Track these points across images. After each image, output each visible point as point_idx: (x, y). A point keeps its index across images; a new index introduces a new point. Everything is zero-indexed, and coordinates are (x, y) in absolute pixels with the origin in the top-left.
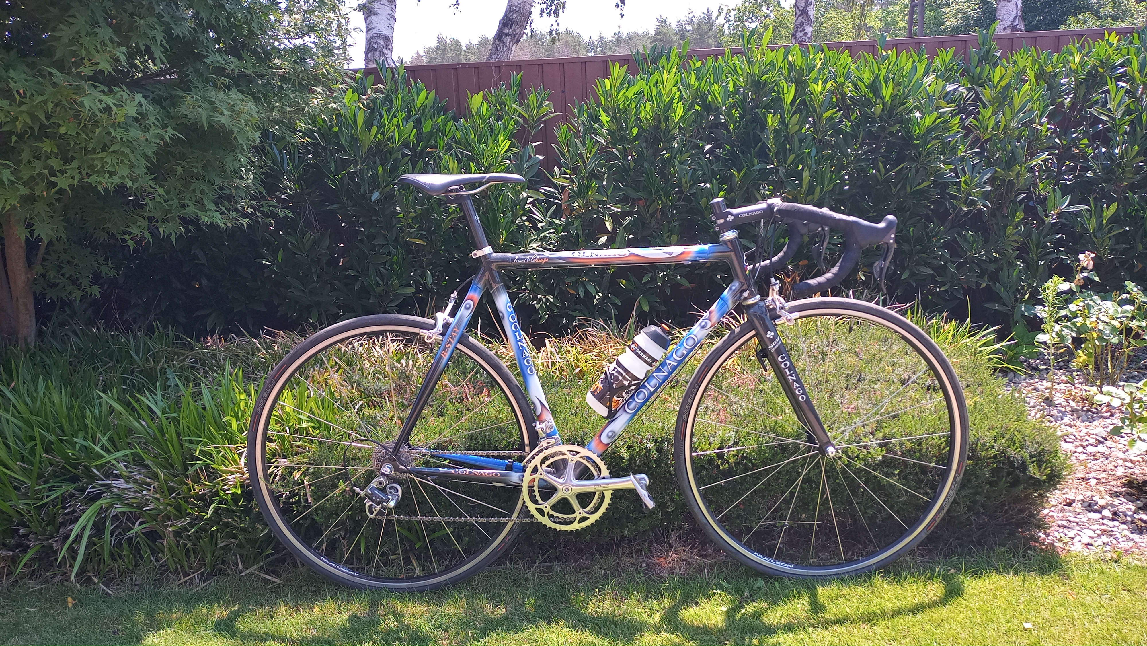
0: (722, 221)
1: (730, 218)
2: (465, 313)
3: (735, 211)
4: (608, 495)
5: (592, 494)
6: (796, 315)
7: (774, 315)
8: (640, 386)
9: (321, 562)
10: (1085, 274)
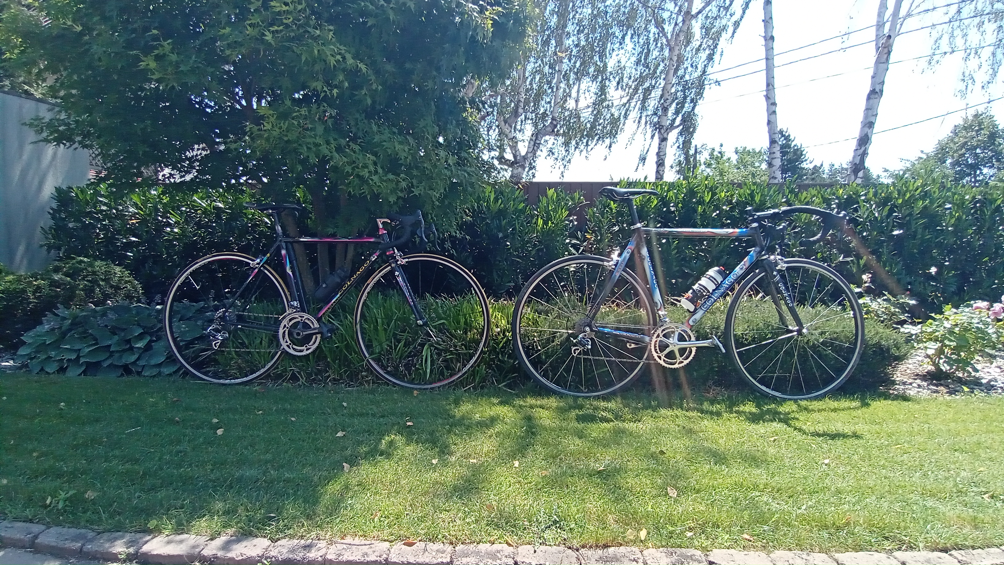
0: (751, 218)
1: (756, 217)
2: (626, 254)
3: (758, 214)
4: (694, 350)
5: (686, 349)
6: (786, 265)
7: (776, 264)
8: (709, 297)
9: (543, 380)
10: (867, 285)
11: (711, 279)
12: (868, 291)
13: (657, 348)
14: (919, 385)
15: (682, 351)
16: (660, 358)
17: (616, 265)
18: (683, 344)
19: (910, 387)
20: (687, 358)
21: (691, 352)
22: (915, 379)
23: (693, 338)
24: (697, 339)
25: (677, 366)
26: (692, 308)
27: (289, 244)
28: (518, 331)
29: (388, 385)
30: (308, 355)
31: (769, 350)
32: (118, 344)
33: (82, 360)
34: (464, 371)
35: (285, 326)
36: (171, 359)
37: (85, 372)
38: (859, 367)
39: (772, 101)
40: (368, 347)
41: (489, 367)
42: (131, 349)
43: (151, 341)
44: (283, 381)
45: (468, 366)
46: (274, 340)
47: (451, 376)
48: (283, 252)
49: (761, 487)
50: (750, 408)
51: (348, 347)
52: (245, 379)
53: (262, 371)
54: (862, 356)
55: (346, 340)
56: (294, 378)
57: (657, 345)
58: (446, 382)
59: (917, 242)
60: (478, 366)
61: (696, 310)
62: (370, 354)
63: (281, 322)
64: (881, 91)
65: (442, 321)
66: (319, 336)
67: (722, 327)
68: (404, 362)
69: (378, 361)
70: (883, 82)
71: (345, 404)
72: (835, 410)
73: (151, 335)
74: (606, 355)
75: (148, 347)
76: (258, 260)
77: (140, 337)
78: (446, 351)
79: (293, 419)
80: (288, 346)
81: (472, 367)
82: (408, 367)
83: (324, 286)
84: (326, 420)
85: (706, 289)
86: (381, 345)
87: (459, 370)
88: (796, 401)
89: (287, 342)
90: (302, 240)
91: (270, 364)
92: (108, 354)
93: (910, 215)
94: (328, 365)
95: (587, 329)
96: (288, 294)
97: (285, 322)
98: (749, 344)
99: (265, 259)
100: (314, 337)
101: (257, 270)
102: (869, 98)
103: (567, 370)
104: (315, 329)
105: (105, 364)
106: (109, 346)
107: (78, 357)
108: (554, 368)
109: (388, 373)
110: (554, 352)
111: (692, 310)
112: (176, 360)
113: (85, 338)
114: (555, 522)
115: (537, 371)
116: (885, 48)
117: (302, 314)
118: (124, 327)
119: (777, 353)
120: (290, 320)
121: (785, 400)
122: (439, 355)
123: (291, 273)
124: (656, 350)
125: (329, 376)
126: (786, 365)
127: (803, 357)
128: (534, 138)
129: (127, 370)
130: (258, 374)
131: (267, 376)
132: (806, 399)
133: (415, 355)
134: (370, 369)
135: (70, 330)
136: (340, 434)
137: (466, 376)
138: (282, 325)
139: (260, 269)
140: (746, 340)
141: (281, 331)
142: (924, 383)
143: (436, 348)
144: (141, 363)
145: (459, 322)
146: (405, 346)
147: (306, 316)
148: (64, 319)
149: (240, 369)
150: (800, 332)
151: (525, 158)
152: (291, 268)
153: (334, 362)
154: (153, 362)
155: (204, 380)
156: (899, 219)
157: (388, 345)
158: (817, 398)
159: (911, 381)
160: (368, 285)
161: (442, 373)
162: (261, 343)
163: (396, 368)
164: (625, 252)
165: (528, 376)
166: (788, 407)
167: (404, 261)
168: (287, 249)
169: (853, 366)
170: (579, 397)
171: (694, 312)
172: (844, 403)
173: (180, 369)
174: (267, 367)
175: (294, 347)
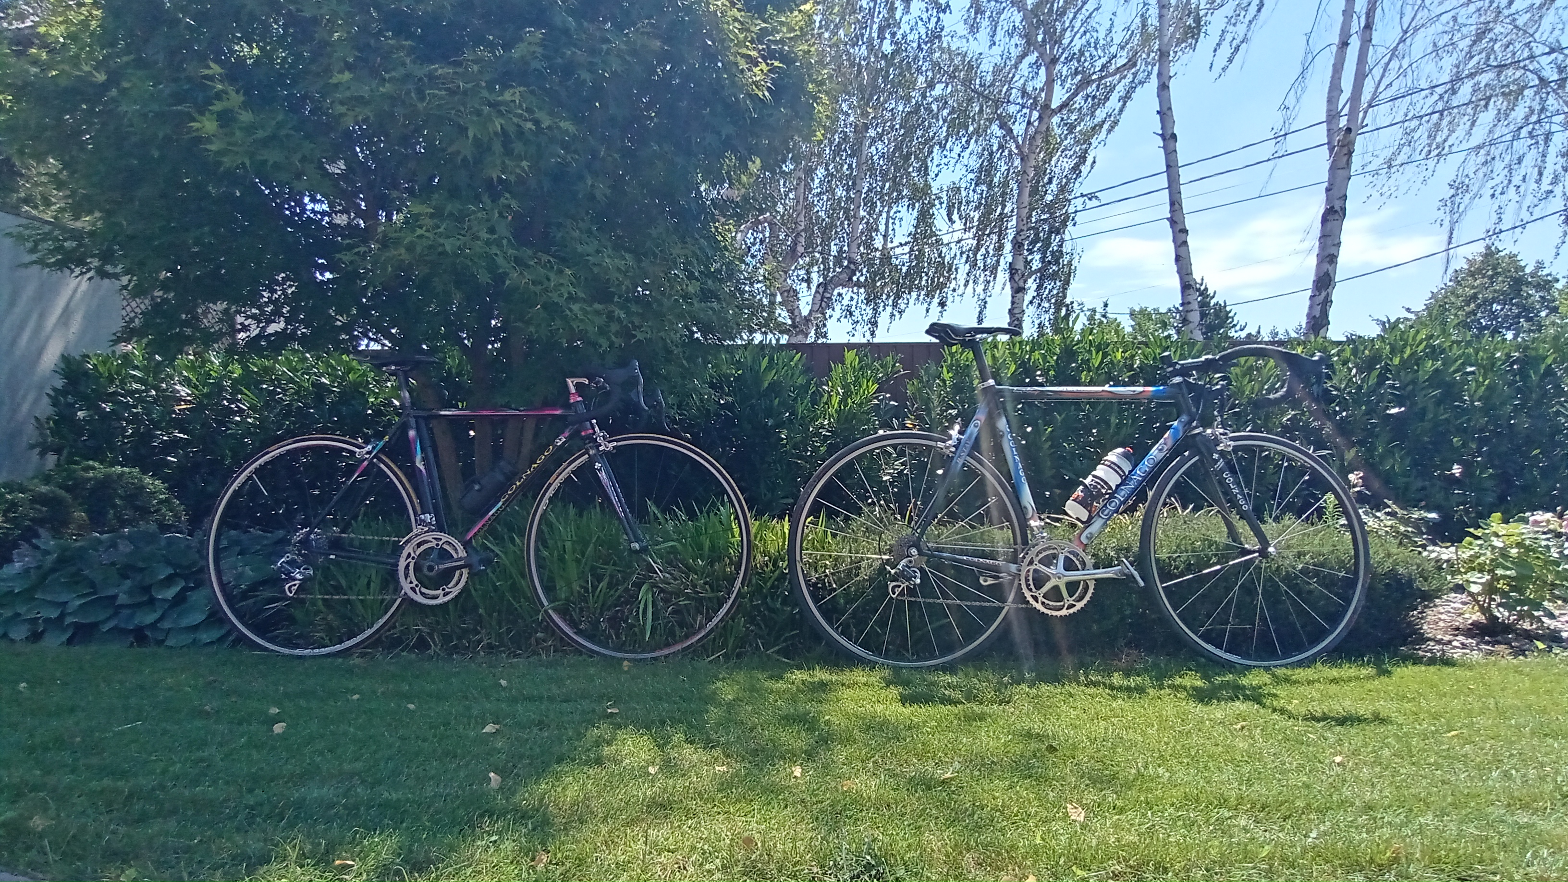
0: (1171, 369)
1: (1178, 367)
2: (973, 430)
3: (1181, 362)
4: (1092, 585)
5: (1078, 583)
6: (1232, 443)
7: (1217, 442)
8: (1111, 497)
9: (842, 641)
10: (1357, 489)
11: (1113, 466)
13: (1031, 582)
14: (1463, 644)
15: (1072, 587)
16: (1036, 599)
17: (956, 447)
18: (1074, 576)
20: (1080, 599)
21: (1086, 588)
22: (1456, 635)
23: (1089, 565)
25: (1064, 612)
26: (1084, 515)
27: (421, 421)
28: (798, 558)
29: (581, 653)
30: (446, 604)
31: (1215, 586)
32: (130, 593)
33: (69, 620)
34: (709, 626)
35: (409, 555)
36: (215, 617)
37: (70, 642)
38: (1365, 611)
39: (1180, 227)
40: (549, 589)
41: (752, 620)
42: (152, 601)
43: (185, 589)
44: (403, 650)
45: (715, 620)
46: (390, 580)
47: (687, 637)
48: (412, 433)
50: (1193, 680)
51: (514, 588)
52: (338, 647)
53: (369, 632)
54: (1370, 591)
55: (511, 577)
56: (422, 644)
57: (1031, 578)
58: (678, 647)
59: (1427, 425)
60: (733, 619)
61: (1090, 518)
62: (550, 601)
63: (402, 548)
64: (1344, 210)
65: (672, 543)
66: (465, 572)
67: (1135, 549)
68: (608, 614)
69: (564, 612)
70: (1345, 196)
71: (503, 682)
72: (1334, 681)
73: (186, 578)
74: (945, 596)
75: (180, 599)
76: (370, 447)
77: (169, 581)
78: (678, 594)
79: (411, 706)
80: (413, 589)
81: (721, 620)
82: (614, 622)
83: (477, 487)
84: (468, 708)
85: (1106, 483)
86: (569, 584)
87: (700, 628)
88: (1267, 669)
89: (411, 582)
90: (443, 413)
91: (381, 622)
92: (111, 611)
93: (1414, 382)
94: (480, 621)
95: (914, 551)
96: (416, 501)
97: (408, 549)
98: (1182, 575)
99: (381, 444)
100: (457, 573)
101: (366, 463)
102: (1325, 220)
103: (882, 622)
104: (460, 559)
105: (106, 628)
106: (115, 597)
107: (62, 616)
108: (859, 619)
109: (579, 632)
110: (861, 591)
111: (1085, 519)
112: (224, 620)
113: (77, 583)
114: (868, 867)
115: (831, 624)
116: (1343, 146)
117: (438, 535)
118: (143, 565)
119: (1229, 589)
120: (419, 545)
122: (666, 601)
123: (422, 468)
124: (1028, 586)
125: (479, 642)
126: (1245, 611)
127: (1273, 595)
128: (821, 290)
129: (140, 636)
130: (359, 638)
131: (374, 642)
132: (1286, 666)
133: (627, 603)
134: (550, 628)
135: (53, 570)
136: (489, 728)
137: (712, 636)
138: (405, 554)
139: (371, 463)
140: (1177, 568)
141: (402, 564)
142: (1470, 640)
143: (662, 591)
144: (166, 625)
145: (700, 548)
146: (610, 586)
147: (445, 537)
148: (47, 553)
149: (330, 629)
150: (1263, 553)
152: (423, 459)
153: (490, 616)
154: (185, 622)
155: (266, 649)
156: (1396, 389)
157: (581, 587)
158: (1300, 664)
159: (1447, 638)
160: (550, 485)
161: (672, 633)
162: (369, 584)
163: (596, 624)
164: (972, 426)
165: (818, 635)
166: (1254, 679)
167: (611, 445)
168: (418, 430)
169: (1356, 608)
170: (901, 668)
171: (1088, 523)
172: (1348, 671)
173: (229, 633)
174: (376, 627)
175: (424, 590)
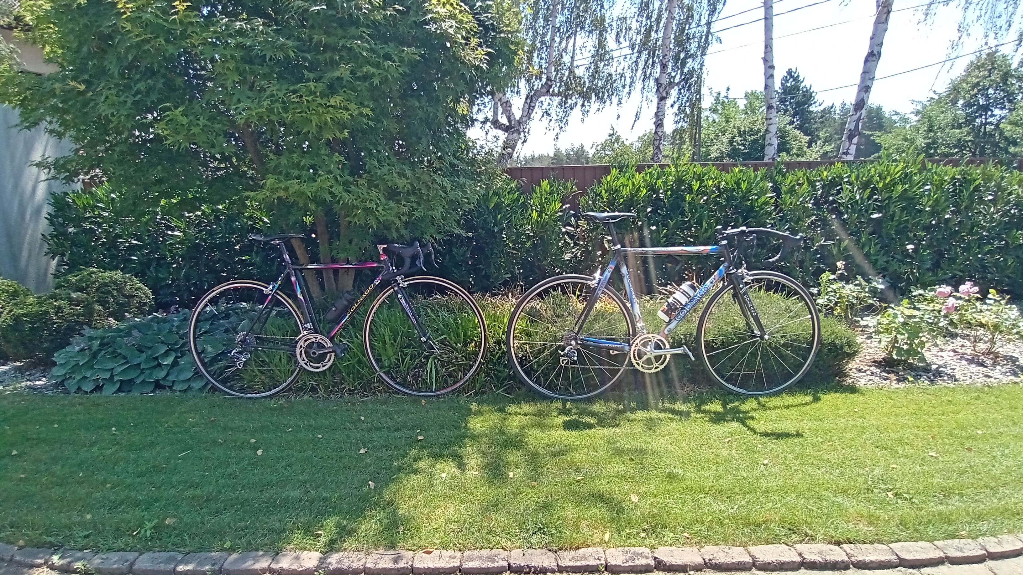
0: (721, 236)
1: (725, 235)
2: (608, 274)
3: (727, 232)
4: (668, 357)
5: (661, 356)
6: (752, 278)
7: (742, 277)
8: (682, 308)
9: (536, 386)
10: (840, 272)
11: (684, 293)
12: (841, 278)
13: (636, 356)
14: (872, 373)
15: (658, 358)
16: (638, 364)
17: (598, 284)
18: (658, 352)
19: (864, 374)
20: (662, 363)
21: (665, 358)
22: (870, 366)
23: (668, 346)
24: (672, 347)
25: (653, 371)
26: (667, 319)
27: (298, 273)
28: (512, 345)
29: (398, 394)
30: (325, 371)
31: (737, 352)
32: (147, 361)
33: (116, 378)
34: (466, 378)
35: (301, 346)
36: (197, 375)
37: (119, 390)
38: (815, 364)
39: (769, 64)
40: (378, 361)
41: (488, 375)
42: (160, 365)
43: (177, 357)
44: (304, 393)
45: (469, 375)
46: (292, 357)
47: (454, 383)
48: (293, 278)
49: (707, 489)
50: (716, 407)
51: (359, 362)
52: (269, 393)
53: (284, 385)
54: (818, 354)
55: (358, 356)
56: (314, 390)
57: (636, 354)
58: (450, 389)
59: (895, 223)
60: (478, 374)
61: (670, 320)
62: (381, 368)
63: (297, 343)
64: (879, 53)
65: (443, 337)
66: (333, 354)
67: (695, 334)
68: (412, 373)
69: (387, 373)
70: (882, 43)
71: (362, 418)
72: (787, 407)
73: (176, 351)
75: (175, 363)
76: (271, 287)
77: (166, 354)
78: (449, 362)
79: (320, 436)
80: (306, 364)
81: (472, 375)
82: (415, 377)
83: (334, 309)
84: (348, 437)
85: (679, 302)
86: (389, 359)
87: (461, 379)
88: (756, 399)
89: (304, 360)
90: (309, 267)
91: (290, 379)
92: (139, 371)
93: (890, 197)
94: (343, 378)
95: (573, 343)
96: (300, 316)
97: (301, 343)
98: (718, 349)
99: (277, 286)
100: (329, 355)
101: (270, 297)
102: (866, 61)
103: (558, 375)
104: (329, 348)
105: (138, 381)
106: (139, 364)
107: (112, 376)
108: (546, 375)
109: (397, 383)
110: (545, 360)
111: (667, 321)
112: (202, 376)
113: (115, 357)
114: (540, 529)
115: (530, 379)
116: (884, 7)
117: (316, 335)
118: (150, 345)
119: (744, 355)
120: (306, 341)
121: (747, 397)
122: (443, 366)
123: (302, 298)
124: (635, 357)
125: (344, 388)
126: (750, 364)
127: (766, 357)
128: (529, 101)
129: (158, 385)
130: (280, 388)
131: (289, 389)
132: (766, 395)
133: (421, 367)
134: (381, 381)
135: (100, 350)
136: (362, 451)
137: (467, 383)
138: (298, 346)
139: (273, 296)
140: (716, 344)
141: (298, 351)
142: (878, 370)
143: (439, 360)
144: (171, 378)
145: (458, 336)
146: (411, 360)
147: (320, 337)
148: (91, 339)
149: (263, 383)
150: (762, 338)
151: (519, 122)
152: (302, 293)
153: (349, 376)
154: (182, 378)
155: (233, 395)
156: (879, 201)
157: (396, 359)
158: (775, 394)
159: (867, 368)
160: (374, 306)
161: (446, 382)
162: (280, 359)
163: (405, 379)
164: (607, 271)
165: (522, 383)
166: (749, 405)
167: (406, 283)
168: (296, 276)
169: (809, 365)
170: (567, 400)
171: (669, 323)
173: (207, 384)
174: (288, 382)
175: (311, 364)
